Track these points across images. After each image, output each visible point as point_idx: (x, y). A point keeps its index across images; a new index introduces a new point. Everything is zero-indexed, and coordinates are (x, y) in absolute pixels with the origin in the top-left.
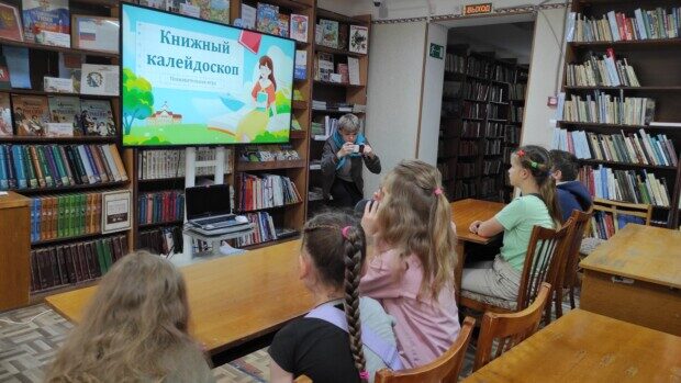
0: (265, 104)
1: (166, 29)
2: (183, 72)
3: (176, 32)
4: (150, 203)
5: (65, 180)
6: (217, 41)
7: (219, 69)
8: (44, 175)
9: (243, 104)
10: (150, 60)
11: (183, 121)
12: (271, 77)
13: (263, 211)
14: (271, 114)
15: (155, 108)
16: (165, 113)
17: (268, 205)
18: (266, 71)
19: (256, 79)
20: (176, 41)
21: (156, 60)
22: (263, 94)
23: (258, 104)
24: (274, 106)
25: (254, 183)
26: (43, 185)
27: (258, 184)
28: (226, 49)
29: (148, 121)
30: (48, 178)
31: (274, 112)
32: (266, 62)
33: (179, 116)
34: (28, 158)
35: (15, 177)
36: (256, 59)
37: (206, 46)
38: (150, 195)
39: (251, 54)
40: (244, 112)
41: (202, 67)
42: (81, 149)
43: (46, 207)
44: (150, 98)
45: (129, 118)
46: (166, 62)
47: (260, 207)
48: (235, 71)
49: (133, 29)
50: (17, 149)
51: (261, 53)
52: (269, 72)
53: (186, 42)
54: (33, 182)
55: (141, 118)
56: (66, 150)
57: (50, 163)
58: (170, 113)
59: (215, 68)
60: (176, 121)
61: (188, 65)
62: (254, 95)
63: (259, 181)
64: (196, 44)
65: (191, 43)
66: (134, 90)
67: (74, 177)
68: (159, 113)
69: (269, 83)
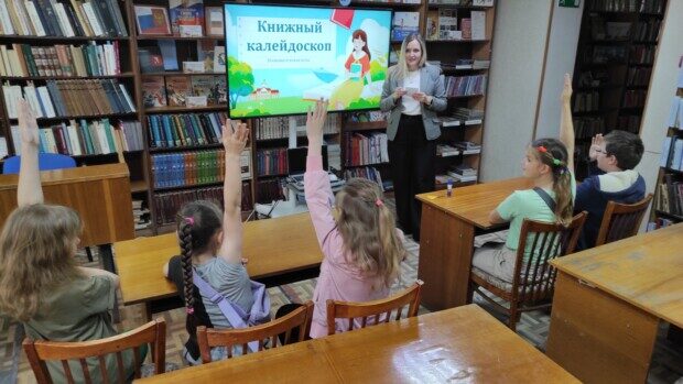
0: (359, 74)
1: (262, 19)
2: (279, 54)
3: (272, 21)
4: (268, 158)
5: (200, 141)
6: (309, 22)
7: (312, 48)
8: (186, 137)
9: (336, 76)
10: (250, 47)
11: (281, 95)
12: (365, 49)
13: (370, 166)
14: (366, 82)
15: (255, 87)
16: (264, 90)
17: (375, 161)
18: (360, 43)
19: (349, 52)
20: (271, 28)
21: (255, 47)
22: (357, 65)
23: (352, 75)
24: (368, 75)
25: (360, 142)
26: (185, 144)
27: (364, 142)
28: (319, 29)
29: (250, 97)
30: (188, 139)
31: (369, 79)
32: (361, 35)
33: (277, 91)
34: (173, 124)
35: (166, 138)
36: (349, 34)
37: (300, 28)
38: (268, 152)
39: (344, 29)
40: (338, 83)
41: (295, 47)
42: (212, 116)
43: (188, 160)
44: (250, 78)
45: (235, 96)
46: (263, 47)
47: (366, 163)
48: (328, 47)
49: (234, 23)
50: (166, 118)
51: (354, 27)
52: (363, 44)
53: (280, 28)
54: (178, 142)
55: (244, 95)
56: (201, 117)
57: (189, 128)
58: (268, 89)
59: (308, 47)
60: (274, 96)
61: (283, 47)
62: (348, 66)
63: (365, 140)
64: (290, 29)
65: (285, 28)
66: (238, 73)
67: (207, 139)
68: (259, 90)
69: (363, 54)
